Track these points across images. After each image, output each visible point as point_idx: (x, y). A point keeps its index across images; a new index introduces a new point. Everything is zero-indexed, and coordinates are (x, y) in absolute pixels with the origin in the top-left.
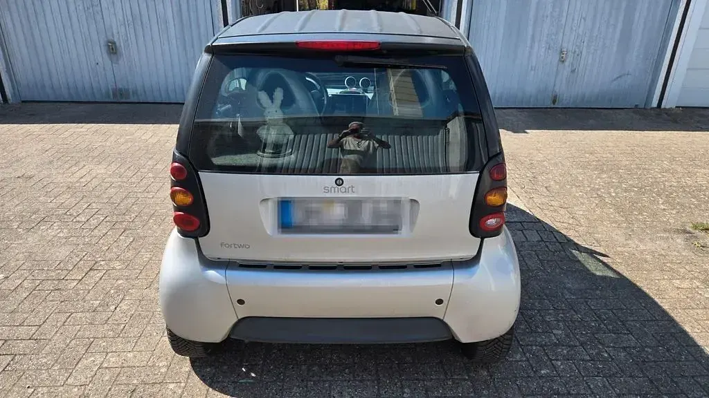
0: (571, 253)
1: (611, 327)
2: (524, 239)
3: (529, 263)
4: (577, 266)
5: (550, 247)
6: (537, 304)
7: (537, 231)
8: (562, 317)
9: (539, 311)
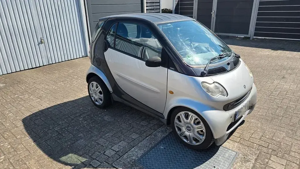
0: (86, 158)
1: (64, 130)
2: (113, 148)
3: (103, 140)
4: (81, 153)
5: (98, 153)
6: (91, 125)
7: (109, 157)
8: (81, 125)
9: (90, 123)
